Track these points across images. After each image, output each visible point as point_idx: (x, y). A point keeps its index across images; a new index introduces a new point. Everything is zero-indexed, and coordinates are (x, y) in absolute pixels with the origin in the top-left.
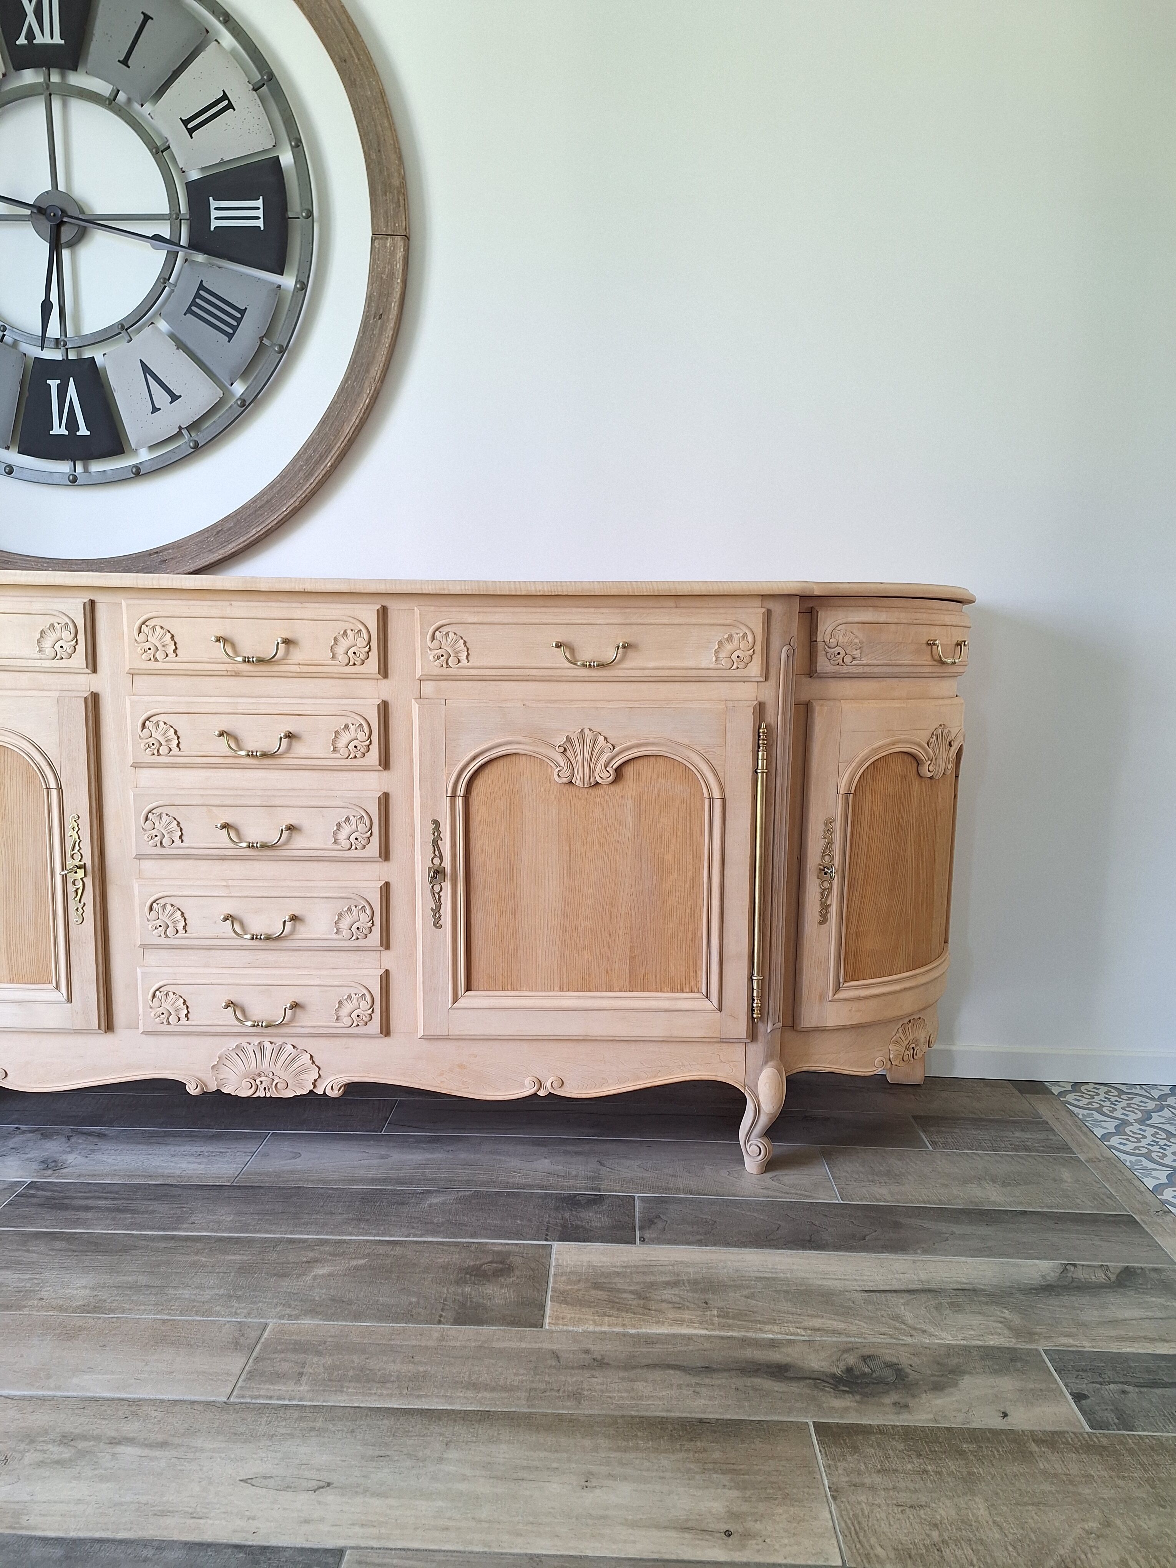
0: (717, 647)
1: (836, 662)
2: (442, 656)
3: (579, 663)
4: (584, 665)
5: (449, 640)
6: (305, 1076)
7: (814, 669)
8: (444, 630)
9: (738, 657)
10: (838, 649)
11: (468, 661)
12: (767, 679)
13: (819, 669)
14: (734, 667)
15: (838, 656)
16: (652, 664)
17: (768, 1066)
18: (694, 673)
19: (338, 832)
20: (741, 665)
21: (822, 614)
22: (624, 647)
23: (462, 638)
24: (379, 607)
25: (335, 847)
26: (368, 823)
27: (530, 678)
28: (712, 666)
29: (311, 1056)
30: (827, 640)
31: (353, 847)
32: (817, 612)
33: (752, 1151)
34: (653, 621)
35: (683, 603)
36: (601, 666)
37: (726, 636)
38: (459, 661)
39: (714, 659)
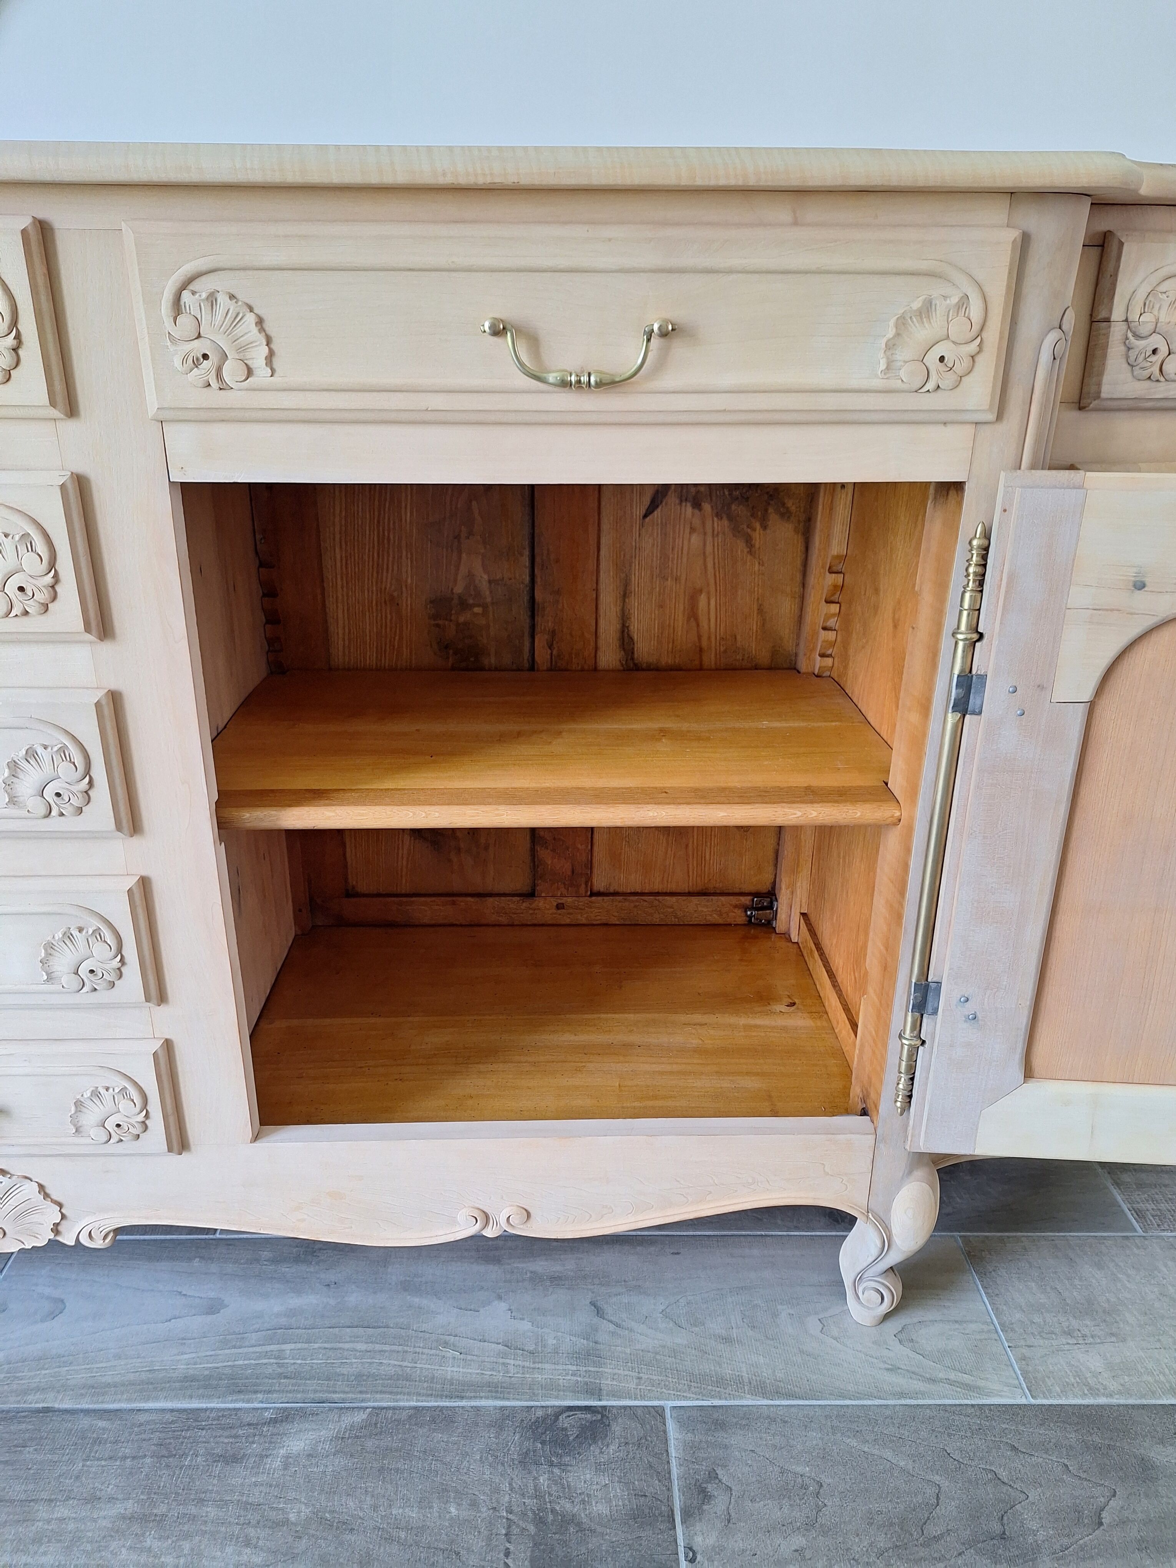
0: (891, 333)
1: (1146, 373)
2: (205, 357)
3: (552, 378)
4: (565, 384)
5: (219, 317)
6: (35, 1218)
7: (1093, 389)
8: (204, 286)
9: (942, 359)
10: (1156, 341)
11: (273, 372)
12: (1000, 417)
13: (1106, 391)
14: (930, 386)
15: (1154, 358)
16: (728, 380)
18: (830, 402)
19: (15, 780)
20: (948, 380)
21: (1130, 251)
22: (664, 334)
23: (251, 310)
24: (25, 222)
25: (13, 811)
26: (78, 759)
27: (428, 417)
28: (878, 383)
29: (41, 1187)
30: (1134, 316)
31: (54, 813)
32: (1121, 244)
33: (868, 1301)
34: (736, 262)
35: (814, 212)
36: (607, 384)
37: (916, 305)
38: (250, 372)
39: (883, 366)
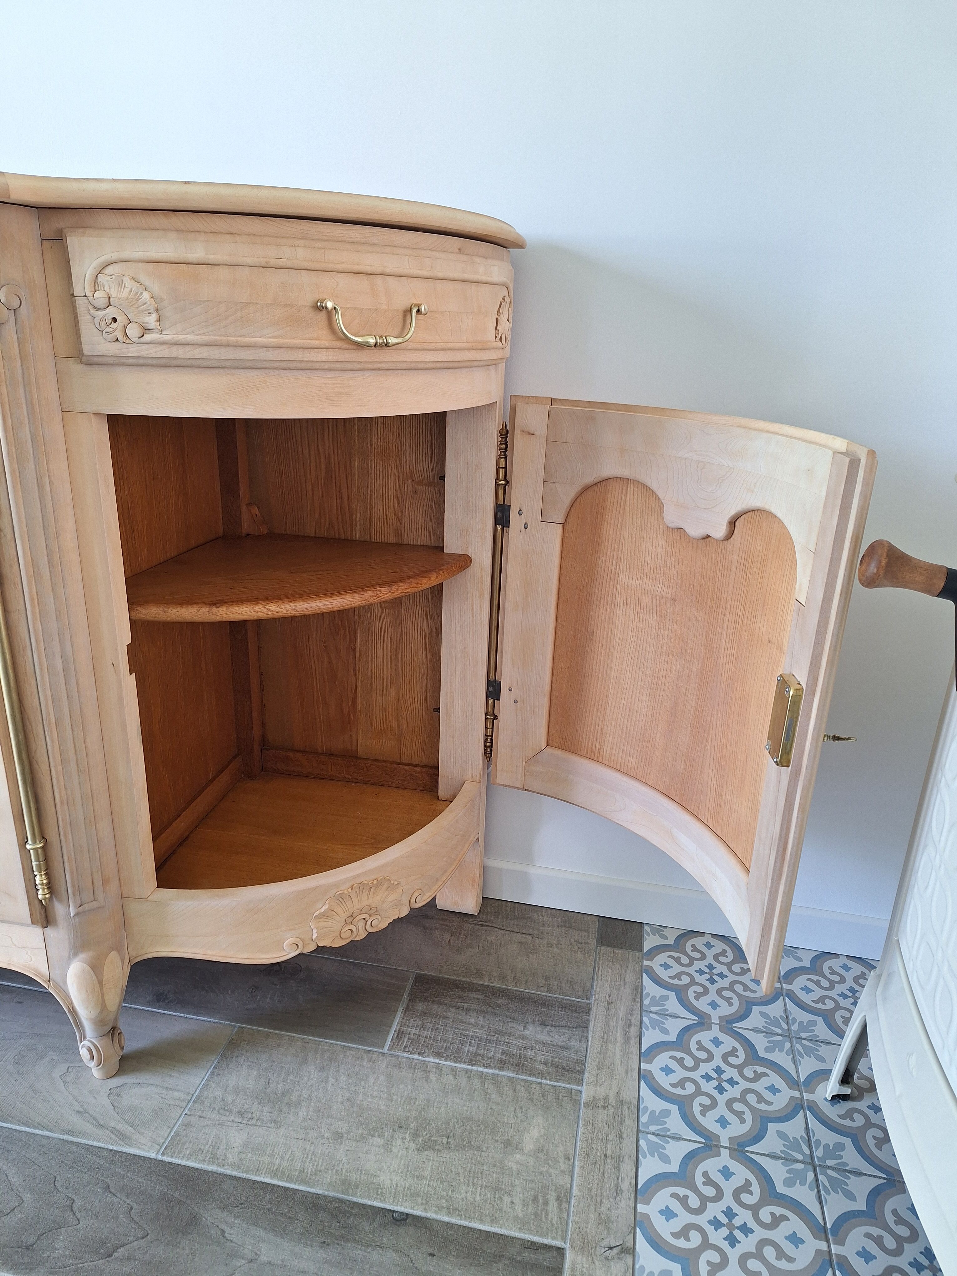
1: (114, 337)
13: (87, 350)
15: (114, 325)
17: (77, 959)
21: (74, 242)
30: (90, 293)
32: (67, 238)
